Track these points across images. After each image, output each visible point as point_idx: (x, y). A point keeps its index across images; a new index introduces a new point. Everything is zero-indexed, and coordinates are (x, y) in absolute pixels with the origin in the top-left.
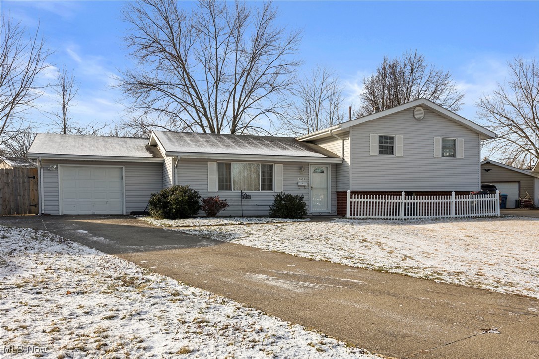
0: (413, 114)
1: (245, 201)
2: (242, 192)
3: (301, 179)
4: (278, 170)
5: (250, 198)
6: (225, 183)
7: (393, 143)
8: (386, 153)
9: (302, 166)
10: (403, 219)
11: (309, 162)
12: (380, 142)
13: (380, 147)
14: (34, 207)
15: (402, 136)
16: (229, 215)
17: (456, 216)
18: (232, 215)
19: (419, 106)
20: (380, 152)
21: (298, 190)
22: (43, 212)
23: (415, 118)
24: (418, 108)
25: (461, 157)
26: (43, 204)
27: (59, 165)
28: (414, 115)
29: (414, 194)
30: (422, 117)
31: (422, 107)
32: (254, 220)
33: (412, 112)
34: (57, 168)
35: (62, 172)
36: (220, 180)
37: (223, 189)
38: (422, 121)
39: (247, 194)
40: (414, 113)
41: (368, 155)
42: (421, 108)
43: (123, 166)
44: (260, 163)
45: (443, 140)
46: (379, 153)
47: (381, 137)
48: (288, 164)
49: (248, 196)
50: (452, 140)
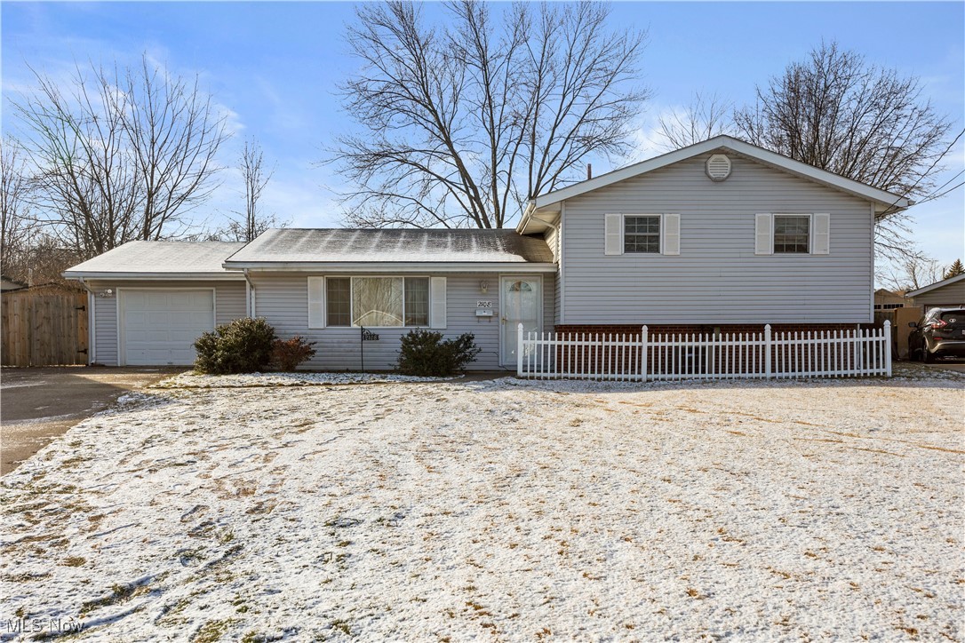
0: (704, 170)
1: (368, 345)
2: (362, 329)
3: (482, 304)
4: (437, 287)
5: (378, 339)
6: (338, 313)
7: (657, 230)
8: (641, 249)
9: (484, 280)
10: (644, 379)
11: (498, 273)
12: (627, 229)
13: (627, 238)
14: (83, 354)
15: (678, 215)
16: (344, 368)
17: (773, 375)
18: (350, 368)
19: (719, 151)
20: (628, 249)
21: (476, 323)
22: (93, 361)
23: (709, 177)
24: (715, 157)
25: (823, 253)
26: (94, 349)
27: (117, 289)
28: (706, 172)
29: (716, 330)
30: (726, 175)
31: (726, 154)
32: (378, 378)
33: (704, 165)
34: (114, 293)
35: (122, 299)
36: (331, 308)
37: (336, 324)
38: (724, 183)
39: (372, 332)
40: (706, 167)
41: (602, 256)
42: (724, 157)
43: (214, 289)
44: (403, 277)
45: (777, 219)
46: (626, 251)
47: (628, 220)
48: (457, 277)
49: (374, 335)
50: (800, 219)
